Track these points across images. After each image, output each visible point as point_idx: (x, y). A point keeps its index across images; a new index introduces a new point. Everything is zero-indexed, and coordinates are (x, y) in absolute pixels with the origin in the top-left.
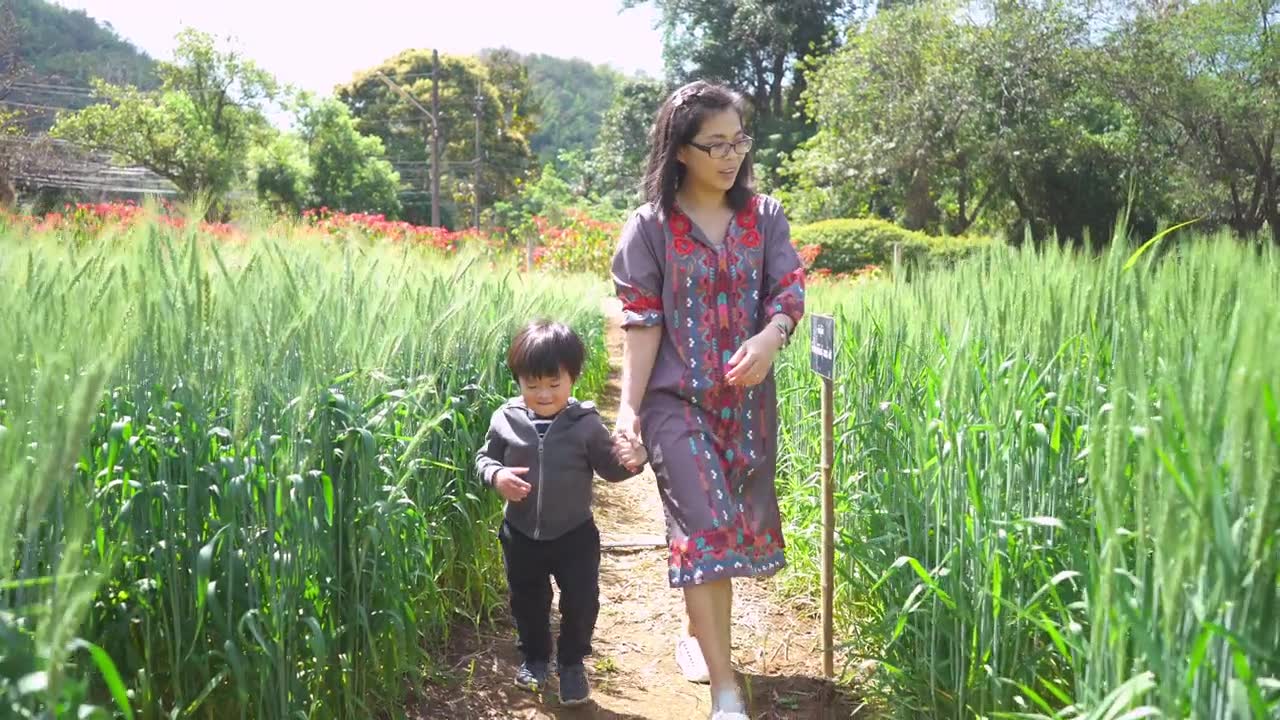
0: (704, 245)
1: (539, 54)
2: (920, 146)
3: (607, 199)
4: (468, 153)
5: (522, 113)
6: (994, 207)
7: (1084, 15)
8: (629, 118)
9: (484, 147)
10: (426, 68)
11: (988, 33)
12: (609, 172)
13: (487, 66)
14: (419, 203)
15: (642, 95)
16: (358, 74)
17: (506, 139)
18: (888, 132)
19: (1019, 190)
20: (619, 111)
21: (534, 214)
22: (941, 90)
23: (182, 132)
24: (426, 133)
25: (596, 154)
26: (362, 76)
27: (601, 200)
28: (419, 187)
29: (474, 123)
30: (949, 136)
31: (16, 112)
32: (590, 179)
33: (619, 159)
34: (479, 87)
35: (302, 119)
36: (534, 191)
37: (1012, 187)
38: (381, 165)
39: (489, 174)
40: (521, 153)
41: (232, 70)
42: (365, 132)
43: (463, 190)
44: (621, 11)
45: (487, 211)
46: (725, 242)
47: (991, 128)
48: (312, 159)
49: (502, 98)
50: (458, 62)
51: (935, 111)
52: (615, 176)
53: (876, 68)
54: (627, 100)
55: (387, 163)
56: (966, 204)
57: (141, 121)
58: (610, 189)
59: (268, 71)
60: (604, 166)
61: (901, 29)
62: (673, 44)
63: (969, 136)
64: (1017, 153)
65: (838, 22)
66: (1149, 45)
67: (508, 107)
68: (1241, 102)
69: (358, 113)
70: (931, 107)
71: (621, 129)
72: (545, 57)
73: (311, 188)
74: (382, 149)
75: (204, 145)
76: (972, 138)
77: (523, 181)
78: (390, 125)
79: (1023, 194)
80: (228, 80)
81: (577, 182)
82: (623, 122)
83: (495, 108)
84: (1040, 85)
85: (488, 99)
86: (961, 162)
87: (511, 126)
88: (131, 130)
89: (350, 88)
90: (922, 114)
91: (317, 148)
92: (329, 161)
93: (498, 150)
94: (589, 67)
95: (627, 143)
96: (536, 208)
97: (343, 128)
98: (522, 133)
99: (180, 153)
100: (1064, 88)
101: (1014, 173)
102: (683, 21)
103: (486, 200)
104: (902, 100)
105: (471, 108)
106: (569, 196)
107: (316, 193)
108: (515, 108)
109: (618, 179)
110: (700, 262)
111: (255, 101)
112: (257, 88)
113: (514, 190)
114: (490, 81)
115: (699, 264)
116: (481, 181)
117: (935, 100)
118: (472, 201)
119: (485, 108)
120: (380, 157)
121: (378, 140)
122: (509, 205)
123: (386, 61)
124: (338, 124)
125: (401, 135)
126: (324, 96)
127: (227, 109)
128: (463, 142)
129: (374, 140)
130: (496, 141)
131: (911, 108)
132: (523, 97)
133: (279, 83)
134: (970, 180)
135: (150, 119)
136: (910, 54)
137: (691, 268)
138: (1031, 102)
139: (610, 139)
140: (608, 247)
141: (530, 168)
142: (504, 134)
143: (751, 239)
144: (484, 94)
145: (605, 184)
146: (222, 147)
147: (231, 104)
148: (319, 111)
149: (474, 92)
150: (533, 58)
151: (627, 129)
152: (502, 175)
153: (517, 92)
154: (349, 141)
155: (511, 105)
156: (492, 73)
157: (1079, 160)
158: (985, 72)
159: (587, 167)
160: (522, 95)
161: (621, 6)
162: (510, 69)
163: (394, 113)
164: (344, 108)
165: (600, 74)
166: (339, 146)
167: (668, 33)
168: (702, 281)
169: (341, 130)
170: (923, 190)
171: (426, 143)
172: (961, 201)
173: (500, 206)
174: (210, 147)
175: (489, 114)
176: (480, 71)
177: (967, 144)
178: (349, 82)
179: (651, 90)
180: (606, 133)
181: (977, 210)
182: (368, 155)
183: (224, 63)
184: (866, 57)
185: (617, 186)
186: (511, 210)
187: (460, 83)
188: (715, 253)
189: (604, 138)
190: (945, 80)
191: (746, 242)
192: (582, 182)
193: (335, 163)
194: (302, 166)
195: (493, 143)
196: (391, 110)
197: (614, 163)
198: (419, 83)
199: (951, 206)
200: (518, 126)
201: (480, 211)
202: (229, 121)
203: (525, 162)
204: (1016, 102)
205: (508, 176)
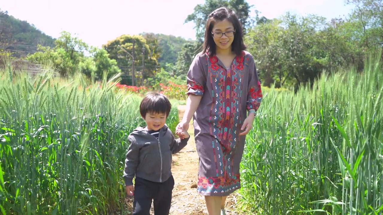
0: (222, 67)
1: (160, 33)
2: (268, 63)
3: (179, 77)
4: (140, 64)
5: (156, 52)
6: (290, 79)
7: (313, 27)
8: (186, 54)
9: (145, 62)
10: (128, 40)
11: (286, 32)
12: (181, 69)
13: (146, 39)
14: (126, 78)
15: (190, 47)
16: (108, 42)
17: (151, 60)
18: (259, 59)
19: (296, 75)
20: (183, 52)
21: (159, 82)
22: (274, 47)
23: (62, 59)
24: (128, 58)
25: (177, 64)
26: (110, 42)
27: (178, 78)
28: (126, 73)
29: (142, 55)
30: (276, 60)
31: (13, 53)
32: (175, 71)
33: (183, 65)
34: (143, 46)
35: (94, 55)
36: (159, 75)
37: (294, 74)
38: (116, 67)
39: (146, 70)
40: (155, 64)
41: (76, 42)
42: (111, 58)
43: (139, 74)
44: (184, 23)
45: (145, 80)
46: (231, 67)
47: (288, 57)
48: (96, 66)
49: (150, 49)
50: (137, 38)
51: (272, 53)
52: (182, 70)
53: (255, 41)
54: (186, 49)
55: (117, 67)
56: (282, 78)
57: (51, 56)
58: (180, 74)
59: (85, 43)
60: (179, 67)
61: (262, 30)
62: (199, 33)
63: (281, 59)
64: (295, 65)
65: (246, 27)
66: (331, 35)
67: (152, 50)
68: (357, 51)
69: (109, 52)
70: (271, 52)
71: (184, 57)
72: (162, 34)
73: (96, 74)
74: (116, 63)
75: (68, 63)
76: (283, 60)
77: (156, 72)
78: (118, 56)
79: (298, 75)
80: (75, 45)
81: (171, 72)
82: (185, 55)
83: (148, 51)
84: (301, 46)
85: (146, 49)
86: (280, 67)
87: (152, 56)
88: (48, 59)
89: (107, 46)
90: (268, 54)
91: (98, 62)
92: (101, 66)
93: (149, 63)
94: (175, 37)
95: (186, 61)
96: (160, 80)
97: (105, 57)
98: (156, 58)
99: (62, 65)
100: (308, 47)
101: (295, 70)
102: (202, 27)
103: (145, 77)
104: (262, 50)
105: (141, 51)
106: (169, 76)
107: (98, 75)
108: (153, 51)
109: (183, 72)
110: (221, 74)
111: (82, 51)
112: (83, 47)
113: (153, 74)
114: (147, 44)
115: (220, 74)
116: (144, 72)
117: (272, 50)
118: (141, 77)
119: (145, 51)
120: (116, 66)
121: (115, 60)
122: (152, 79)
123: (117, 38)
124: (104, 56)
125: (121, 59)
126: (100, 48)
127: (74, 53)
128: (138, 61)
129: (114, 61)
130: (148, 60)
131: (265, 52)
132: (156, 48)
133: (89, 46)
134: (283, 72)
135: (53, 56)
136: (265, 37)
137: (217, 75)
138: (299, 51)
139: (181, 60)
140: (180, 92)
141: (158, 68)
142: (150, 59)
143: (241, 67)
144: (145, 47)
145: (179, 73)
146: (73, 63)
147: (75, 51)
148: (99, 53)
149: (142, 47)
150: (158, 35)
151: (186, 57)
152: (149, 70)
153: (154, 46)
154: (107, 61)
155: (153, 50)
156: (147, 41)
157: (313, 66)
158: (286, 42)
159: (174, 68)
160: (155, 47)
161: (184, 22)
162: (152, 40)
163: (119, 53)
164: (105, 51)
165: (178, 40)
166: (104, 62)
167: (197, 30)
168: (221, 81)
169: (105, 58)
170: (269, 75)
171: (128, 61)
172: (280, 78)
173: (149, 79)
174: (70, 64)
175: (146, 53)
176: (143, 40)
177: (281, 62)
178: (106, 43)
179: (192, 46)
180: (180, 58)
181: (285, 80)
182: (112, 65)
183: (73, 40)
184: (252, 38)
185: (183, 73)
186: (152, 80)
187: (138, 44)
188: (226, 70)
189: (179, 59)
190: (275, 44)
191: (238, 68)
192: (173, 72)
193: (103, 67)
194: (93, 68)
195: (147, 61)
196: (118, 52)
197: (182, 67)
198: (126, 44)
199: (277, 79)
200: (155, 56)
201: (143, 80)
202: (75, 56)
203: (156, 66)
204: (294, 50)
205: (151, 70)
